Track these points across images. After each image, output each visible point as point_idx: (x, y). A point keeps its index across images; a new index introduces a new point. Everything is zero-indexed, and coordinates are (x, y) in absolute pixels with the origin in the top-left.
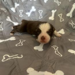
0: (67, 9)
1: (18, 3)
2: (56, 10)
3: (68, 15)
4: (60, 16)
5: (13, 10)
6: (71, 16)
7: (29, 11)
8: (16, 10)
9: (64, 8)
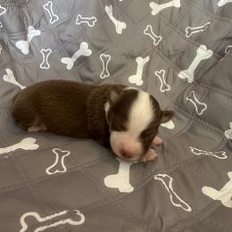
0: (180, 58)
1: (36, 28)
2: (148, 59)
3: (182, 75)
4: (161, 75)
5: (22, 46)
6: (191, 80)
8: (30, 48)
9: (172, 53)
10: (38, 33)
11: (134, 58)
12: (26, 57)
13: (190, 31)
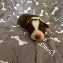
0: (51, 10)
1: (18, 4)
2: (44, 10)
3: (52, 14)
4: (47, 14)
5: (15, 8)
6: (54, 15)
7: (26, 10)
8: (17, 8)
9: (49, 9)
10: (19, 5)
11: (41, 10)
12: (16, 10)
13: (53, 4)
